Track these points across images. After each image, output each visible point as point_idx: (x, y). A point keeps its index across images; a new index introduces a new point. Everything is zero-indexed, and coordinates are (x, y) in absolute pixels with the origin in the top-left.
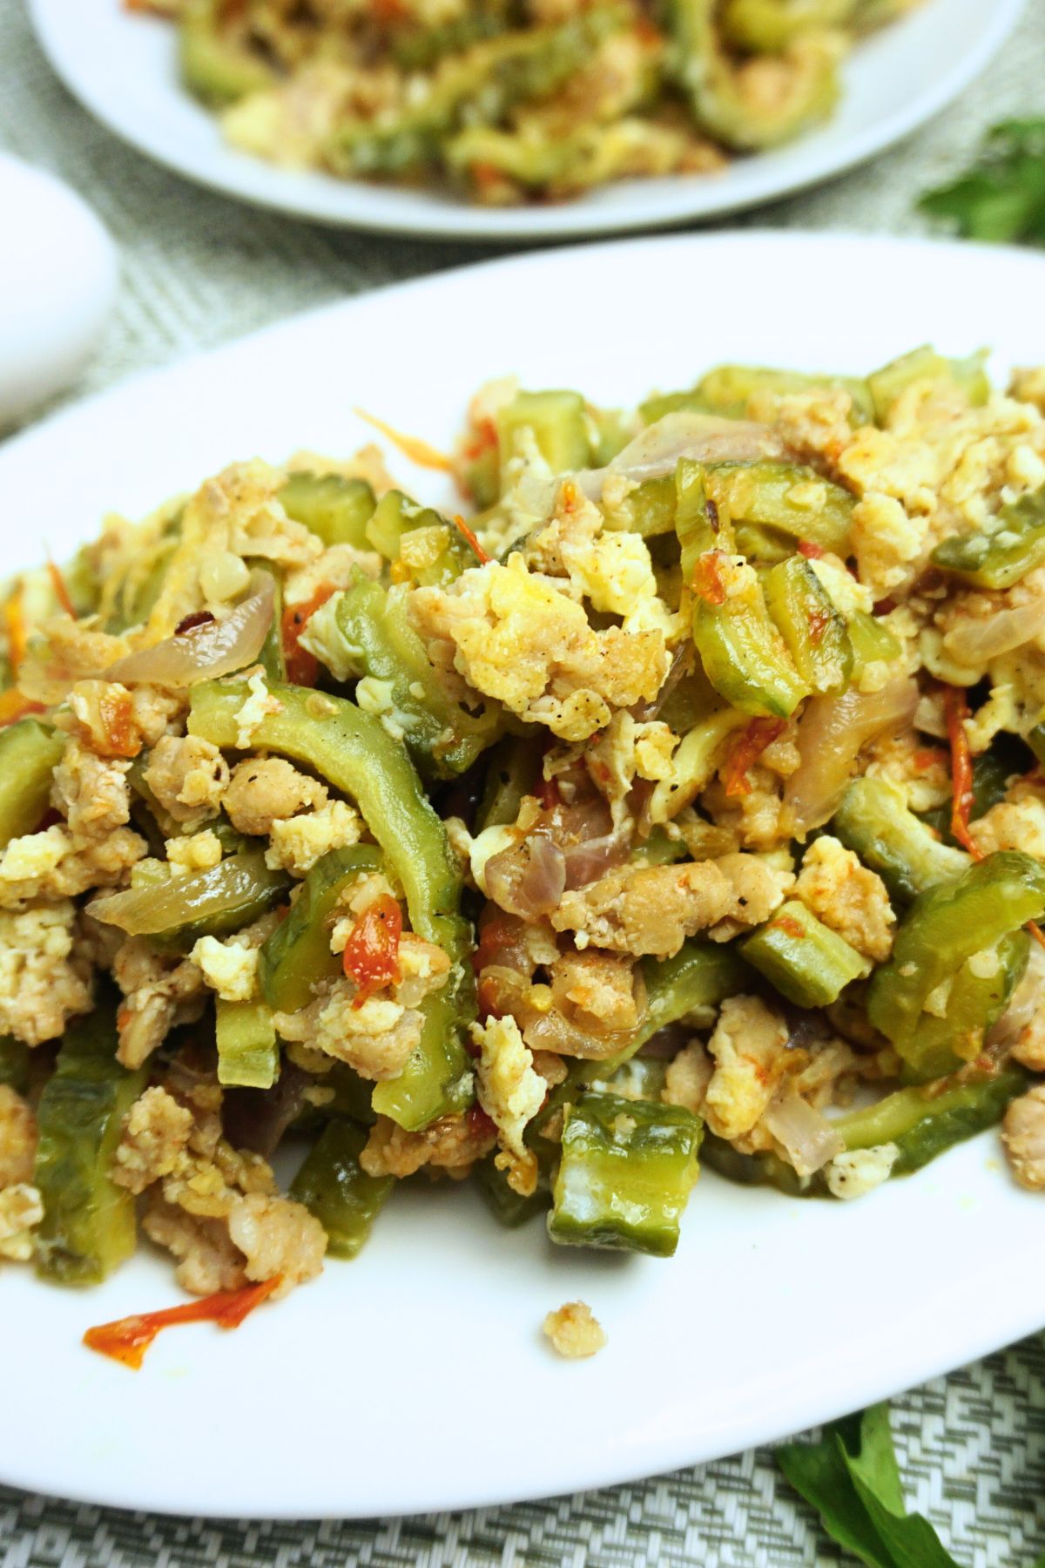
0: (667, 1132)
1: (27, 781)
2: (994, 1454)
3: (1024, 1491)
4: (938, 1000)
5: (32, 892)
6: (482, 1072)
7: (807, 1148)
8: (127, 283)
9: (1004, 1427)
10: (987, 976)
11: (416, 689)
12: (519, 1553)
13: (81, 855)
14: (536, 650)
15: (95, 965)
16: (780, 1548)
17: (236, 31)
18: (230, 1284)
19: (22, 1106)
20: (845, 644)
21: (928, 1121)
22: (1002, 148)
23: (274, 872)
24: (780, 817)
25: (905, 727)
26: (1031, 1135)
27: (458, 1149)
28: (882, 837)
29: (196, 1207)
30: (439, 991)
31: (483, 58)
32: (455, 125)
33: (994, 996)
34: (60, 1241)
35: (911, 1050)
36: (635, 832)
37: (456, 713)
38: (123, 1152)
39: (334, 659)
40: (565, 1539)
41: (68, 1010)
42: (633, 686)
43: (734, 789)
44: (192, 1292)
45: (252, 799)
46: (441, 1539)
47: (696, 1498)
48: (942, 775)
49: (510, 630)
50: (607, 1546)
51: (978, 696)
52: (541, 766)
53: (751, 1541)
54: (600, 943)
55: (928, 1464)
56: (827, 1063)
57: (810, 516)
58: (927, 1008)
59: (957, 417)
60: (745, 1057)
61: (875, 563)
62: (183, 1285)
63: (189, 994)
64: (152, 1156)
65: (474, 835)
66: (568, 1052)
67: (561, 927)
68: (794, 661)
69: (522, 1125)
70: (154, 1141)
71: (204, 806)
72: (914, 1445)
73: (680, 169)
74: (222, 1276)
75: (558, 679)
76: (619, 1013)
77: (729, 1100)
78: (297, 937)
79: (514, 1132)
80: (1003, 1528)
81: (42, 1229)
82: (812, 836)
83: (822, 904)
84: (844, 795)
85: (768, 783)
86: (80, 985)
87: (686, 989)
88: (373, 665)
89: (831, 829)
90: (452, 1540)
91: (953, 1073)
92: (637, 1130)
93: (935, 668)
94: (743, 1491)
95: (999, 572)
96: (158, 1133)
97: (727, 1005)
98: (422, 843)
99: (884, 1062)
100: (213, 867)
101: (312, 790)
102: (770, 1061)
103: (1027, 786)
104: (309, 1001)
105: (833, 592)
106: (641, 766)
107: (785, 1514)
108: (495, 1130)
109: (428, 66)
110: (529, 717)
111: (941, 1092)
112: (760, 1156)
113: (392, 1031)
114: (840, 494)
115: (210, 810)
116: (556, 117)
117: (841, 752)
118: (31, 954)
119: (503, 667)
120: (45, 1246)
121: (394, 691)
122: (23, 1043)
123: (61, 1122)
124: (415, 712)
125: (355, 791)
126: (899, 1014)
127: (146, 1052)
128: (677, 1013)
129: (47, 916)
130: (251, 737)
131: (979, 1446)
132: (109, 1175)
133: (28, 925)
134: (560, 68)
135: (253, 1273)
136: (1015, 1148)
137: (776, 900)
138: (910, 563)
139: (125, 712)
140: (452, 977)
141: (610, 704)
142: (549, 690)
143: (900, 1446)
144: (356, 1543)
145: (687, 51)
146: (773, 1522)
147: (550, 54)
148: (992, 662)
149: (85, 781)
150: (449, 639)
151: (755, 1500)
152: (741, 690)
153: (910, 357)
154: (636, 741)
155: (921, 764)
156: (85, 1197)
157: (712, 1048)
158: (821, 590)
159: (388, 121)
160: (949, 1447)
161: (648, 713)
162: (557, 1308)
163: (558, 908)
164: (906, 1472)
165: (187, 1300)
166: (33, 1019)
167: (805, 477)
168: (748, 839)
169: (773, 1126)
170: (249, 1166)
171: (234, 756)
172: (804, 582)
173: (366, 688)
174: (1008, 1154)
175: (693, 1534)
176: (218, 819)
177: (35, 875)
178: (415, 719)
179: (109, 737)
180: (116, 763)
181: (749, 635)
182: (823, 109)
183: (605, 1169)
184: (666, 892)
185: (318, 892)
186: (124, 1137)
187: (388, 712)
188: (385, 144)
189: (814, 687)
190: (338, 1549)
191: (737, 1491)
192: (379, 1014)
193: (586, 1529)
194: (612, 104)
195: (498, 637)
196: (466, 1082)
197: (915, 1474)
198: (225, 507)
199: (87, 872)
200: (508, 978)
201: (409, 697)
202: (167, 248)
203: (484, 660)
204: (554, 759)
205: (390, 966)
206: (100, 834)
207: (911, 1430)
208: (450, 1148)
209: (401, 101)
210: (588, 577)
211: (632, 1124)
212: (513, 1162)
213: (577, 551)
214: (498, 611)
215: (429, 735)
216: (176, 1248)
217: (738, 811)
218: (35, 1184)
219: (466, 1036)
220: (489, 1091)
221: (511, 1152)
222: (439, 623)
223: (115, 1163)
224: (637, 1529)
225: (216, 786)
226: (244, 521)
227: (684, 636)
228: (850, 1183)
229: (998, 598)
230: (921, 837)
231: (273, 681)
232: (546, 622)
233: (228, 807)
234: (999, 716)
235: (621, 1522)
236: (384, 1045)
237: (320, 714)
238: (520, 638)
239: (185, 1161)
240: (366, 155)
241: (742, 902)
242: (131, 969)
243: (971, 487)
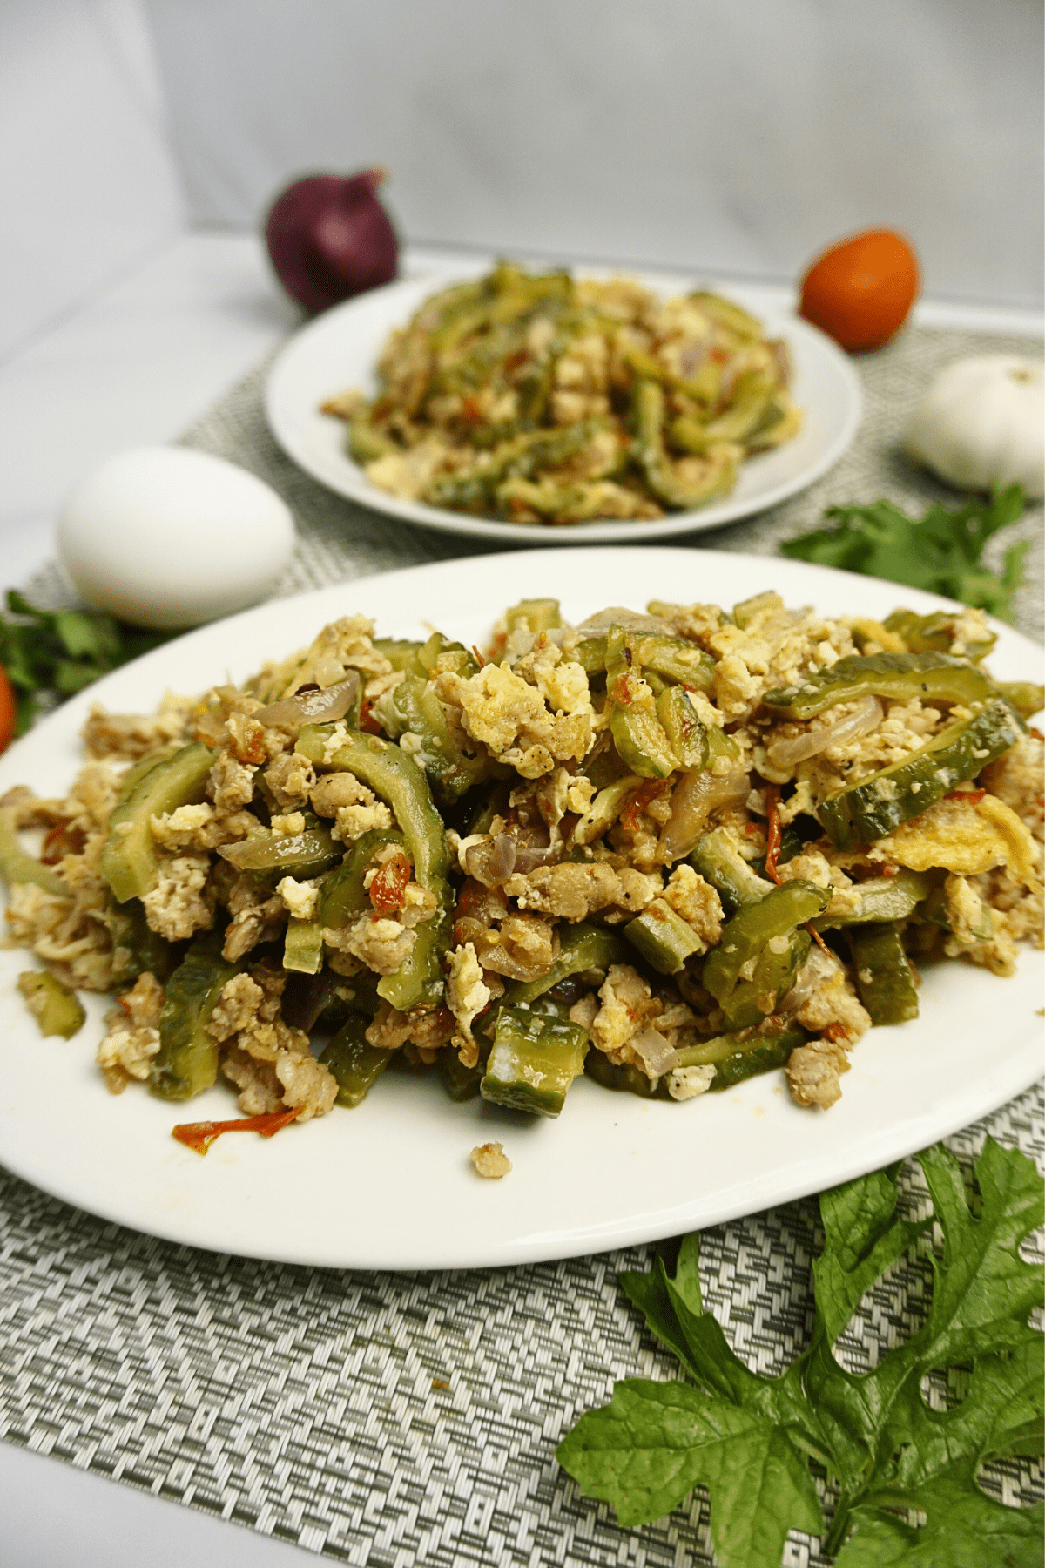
0: (564, 1029)
1: (193, 778)
2: (769, 1294)
3: (787, 1321)
4: (748, 969)
5: (186, 842)
6: (450, 981)
7: (656, 1059)
8: (298, 555)
9: (776, 1277)
10: (780, 952)
11: (436, 741)
12: (437, 1323)
13: (219, 822)
14: (511, 716)
15: (217, 901)
16: (615, 1340)
17: (383, 427)
18: (272, 1110)
19: (158, 987)
20: (705, 741)
21: (739, 1056)
22: (833, 523)
23: (335, 841)
24: (657, 849)
25: (739, 804)
26: (805, 1069)
27: (429, 1033)
28: (720, 869)
29: (257, 1052)
30: (428, 922)
31: (523, 441)
32: (503, 477)
33: (785, 968)
34: (168, 1068)
35: (729, 1006)
36: (563, 849)
37: (458, 756)
38: (217, 1012)
39: (389, 723)
40: (470, 1317)
41: (196, 924)
42: (569, 747)
43: (628, 826)
44: (246, 1113)
45: (327, 793)
46: (387, 1307)
47: (562, 1300)
48: (762, 838)
49: (496, 702)
50: (495, 1325)
51: (788, 791)
52: (508, 797)
53: (596, 1333)
54: (534, 905)
55: (723, 1296)
56: (674, 1016)
57: (688, 669)
58: (741, 975)
59: (785, 628)
60: (621, 1000)
61: (727, 699)
62: (241, 1108)
63: (274, 916)
64: (234, 1016)
65: (462, 838)
66: (506, 973)
67: (509, 894)
68: (672, 747)
69: (472, 1016)
70: (237, 1006)
71: (298, 797)
72: (714, 1282)
73: (635, 516)
74: (267, 1104)
75: (523, 737)
76: (540, 950)
77: (608, 1026)
78: (344, 878)
79: (466, 1021)
80: (771, 1345)
81: (157, 1059)
82: (675, 864)
83: (679, 903)
84: (698, 841)
85: (650, 827)
86: (206, 911)
87: (586, 952)
88: (412, 725)
89: (688, 861)
90: (393, 1309)
91: (757, 1024)
92: (544, 1028)
93: (761, 769)
94: (595, 1299)
95: (804, 708)
96: (240, 1001)
97: (612, 968)
98: (428, 832)
99: (713, 1018)
100: (298, 834)
101: (364, 793)
102: (637, 1004)
103: (816, 846)
104: (346, 923)
105: (700, 712)
106: (571, 803)
107: (621, 1319)
108: (455, 1019)
109: (491, 447)
110: (503, 759)
111: (747, 1038)
112: (625, 1067)
113: (395, 940)
114: (709, 659)
115: (302, 801)
116: (561, 478)
117: (698, 811)
118: (180, 884)
119: (490, 724)
120: (158, 1071)
121: (423, 741)
122: (166, 939)
123: (180, 992)
124: (434, 754)
125: (391, 796)
126: (724, 980)
127: (241, 952)
128: (580, 968)
129: (193, 862)
130: (332, 757)
131: (759, 1287)
132: (205, 1028)
133: (180, 865)
134: (569, 448)
135: (288, 1100)
136: (794, 1076)
137: (649, 898)
138: (748, 701)
139: (259, 737)
140: (437, 915)
141: (554, 758)
142: (516, 743)
143: (704, 1281)
144: (329, 1304)
145: (645, 444)
146: (611, 1322)
147: (563, 441)
148: (797, 765)
149: (228, 774)
150: (460, 706)
151: (601, 1306)
152: (637, 758)
153: (759, 597)
154: (569, 787)
155: (749, 830)
156: (188, 1038)
157: (600, 995)
158: (692, 707)
159: (464, 473)
160: (737, 1286)
161: (578, 771)
162: (481, 1145)
163: (509, 881)
164: (707, 1299)
165: (243, 1117)
166: (174, 924)
167: (688, 646)
168: (635, 861)
169: (634, 1044)
170: (295, 1036)
171: (322, 770)
172: (682, 702)
173: (406, 739)
174: (789, 1081)
175: (556, 1324)
176: (307, 807)
177: (189, 828)
178: (434, 758)
179: (246, 748)
180: (249, 766)
181: (644, 726)
182: (725, 490)
183: (521, 1049)
184: (578, 875)
185: (361, 852)
186: (220, 1003)
187: (418, 752)
188: (461, 486)
189: (683, 764)
190: (317, 1306)
191: (591, 1298)
192: (389, 928)
193: (484, 1312)
194: (597, 471)
195: (489, 705)
196: (439, 987)
197: (713, 1301)
198: (336, 639)
199: (222, 834)
200: (474, 925)
201: (431, 745)
202: (325, 541)
203: (479, 717)
204: (517, 794)
205: (399, 897)
206: (232, 808)
207: (710, 1271)
208: (424, 1032)
209: (473, 463)
210: (548, 685)
211: (542, 1023)
212: (463, 1043)
213: (543, 670)
214: (490, 691)
215: (441, 768)
216: (241, 1083)
217: (631, 844)
218: (158, 1029)
219: (443, 959)
220: (452, 993)
221: (463, 1036)
222: (454, 693)
223: (211, 1020)
224: (520, 1316)
225: (306, 785)
226: (346, 646)
227: (604, 728)
228: (683, 1088)
229: (802, 726)
230: (747, 872)
231: (350, 728)
232: (520, 700)
233: (312, 798)
234: (801, 803)
235: (509, 1310)
236: (389, 948)
237: (377, 750)
238: (503, 707)
239: (254, 1022)
240: (449, 492)
241: (627, 896)
242: (239, 899)
243: (790, 663)
